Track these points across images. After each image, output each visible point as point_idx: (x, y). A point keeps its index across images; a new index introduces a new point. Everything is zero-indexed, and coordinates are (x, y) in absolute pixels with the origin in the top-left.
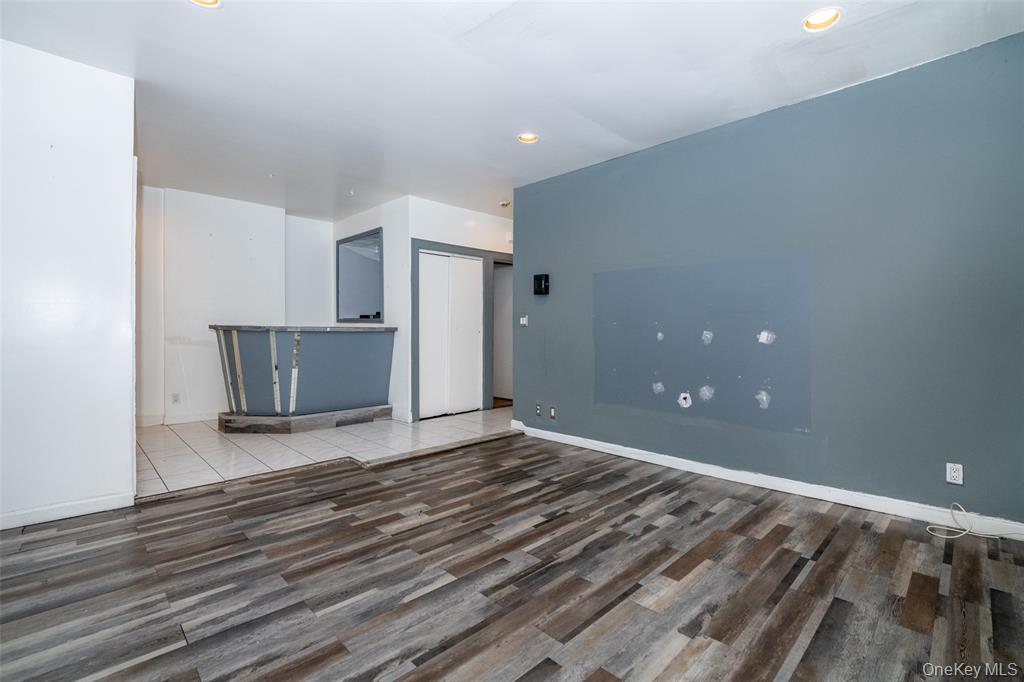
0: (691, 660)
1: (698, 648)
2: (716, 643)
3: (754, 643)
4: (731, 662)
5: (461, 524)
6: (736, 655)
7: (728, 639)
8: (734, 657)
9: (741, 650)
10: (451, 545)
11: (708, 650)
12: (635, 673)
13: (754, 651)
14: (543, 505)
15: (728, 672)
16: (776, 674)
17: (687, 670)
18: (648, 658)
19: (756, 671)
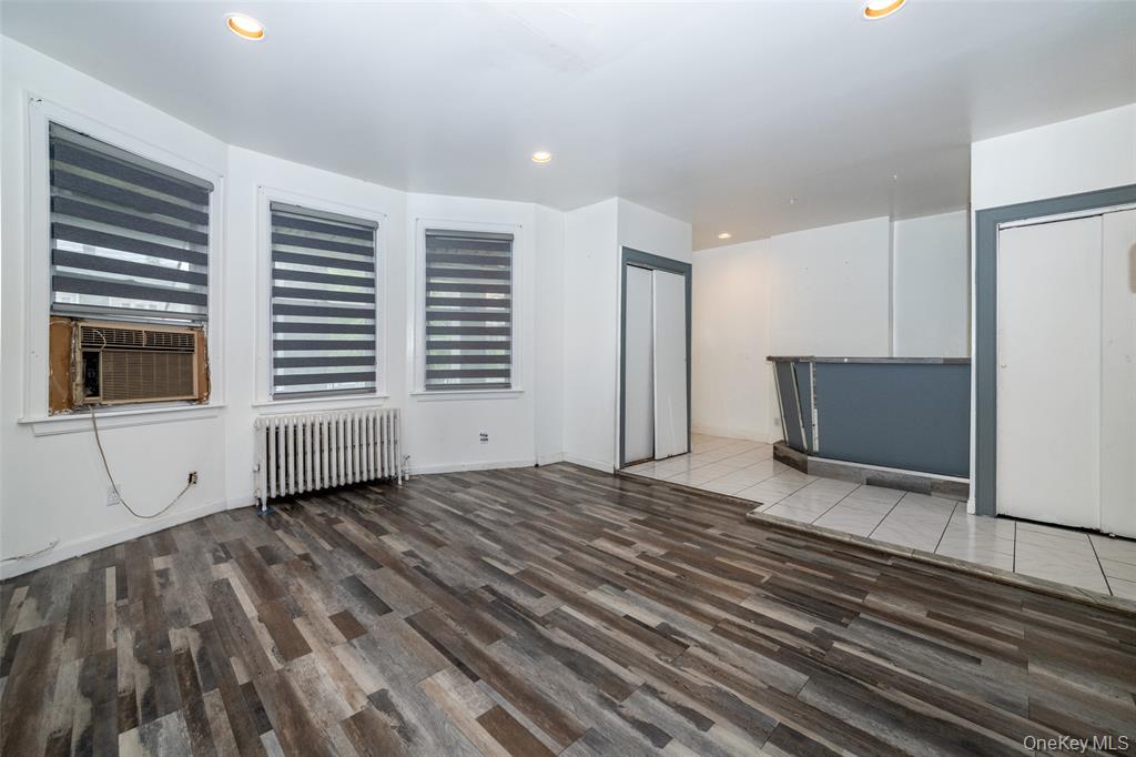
0: (342, 686)
1: (353, 696)
2: (350, 713)
3: (329, 747)
4: (319, 714)
6: (326, 723)
7: (350, 726)
8: (324, 719)
9: (328, 730)
11: (346, 702)
12: (352, 648)
13: (320, 741)
15: (311, 706)
16: (281, 744)
17: (333, 679)
18: (361, 660)
19: (296, 728)
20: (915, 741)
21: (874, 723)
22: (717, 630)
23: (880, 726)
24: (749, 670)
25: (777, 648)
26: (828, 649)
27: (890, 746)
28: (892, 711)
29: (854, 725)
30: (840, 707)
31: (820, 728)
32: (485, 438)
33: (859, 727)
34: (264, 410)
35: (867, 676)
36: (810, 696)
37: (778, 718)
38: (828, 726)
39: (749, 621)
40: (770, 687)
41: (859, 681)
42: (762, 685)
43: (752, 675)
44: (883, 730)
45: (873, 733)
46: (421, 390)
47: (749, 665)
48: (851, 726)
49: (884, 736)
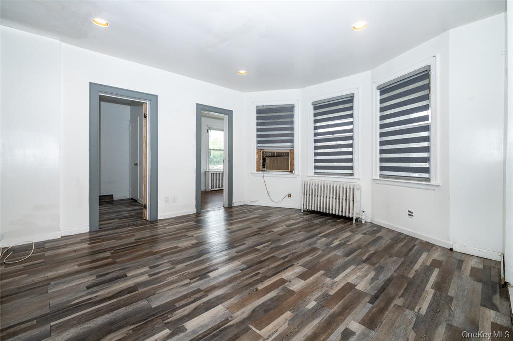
5: (260, 271)
10: (262, 260)
14: (202, 288)
20: (101, 323)
21: (118, 316)
22: (199, 291)
23: (115, 317)
24: (168, 292)
25: (177, 305)
26: (167, 326)
27: (107, 314)
28: (117, 326)
29: (122, 309)
30: (132, 309)
31: (128, 299)
32: (411, 214)
33: (120, 310)
34: (311, 178)
35: (139, 330)
36: (143, 303)
37: (140, 291)
38: (127, 301)
39: (203, 303)
40: (155, 294)
41: (139, 324)
42: (158, 292)
43: (165, 292)
44: (113, 316)
45: (115, 312)
46: (378, 178)
47: (170, 293)
48: (122, 308)
49: (111, 315)
